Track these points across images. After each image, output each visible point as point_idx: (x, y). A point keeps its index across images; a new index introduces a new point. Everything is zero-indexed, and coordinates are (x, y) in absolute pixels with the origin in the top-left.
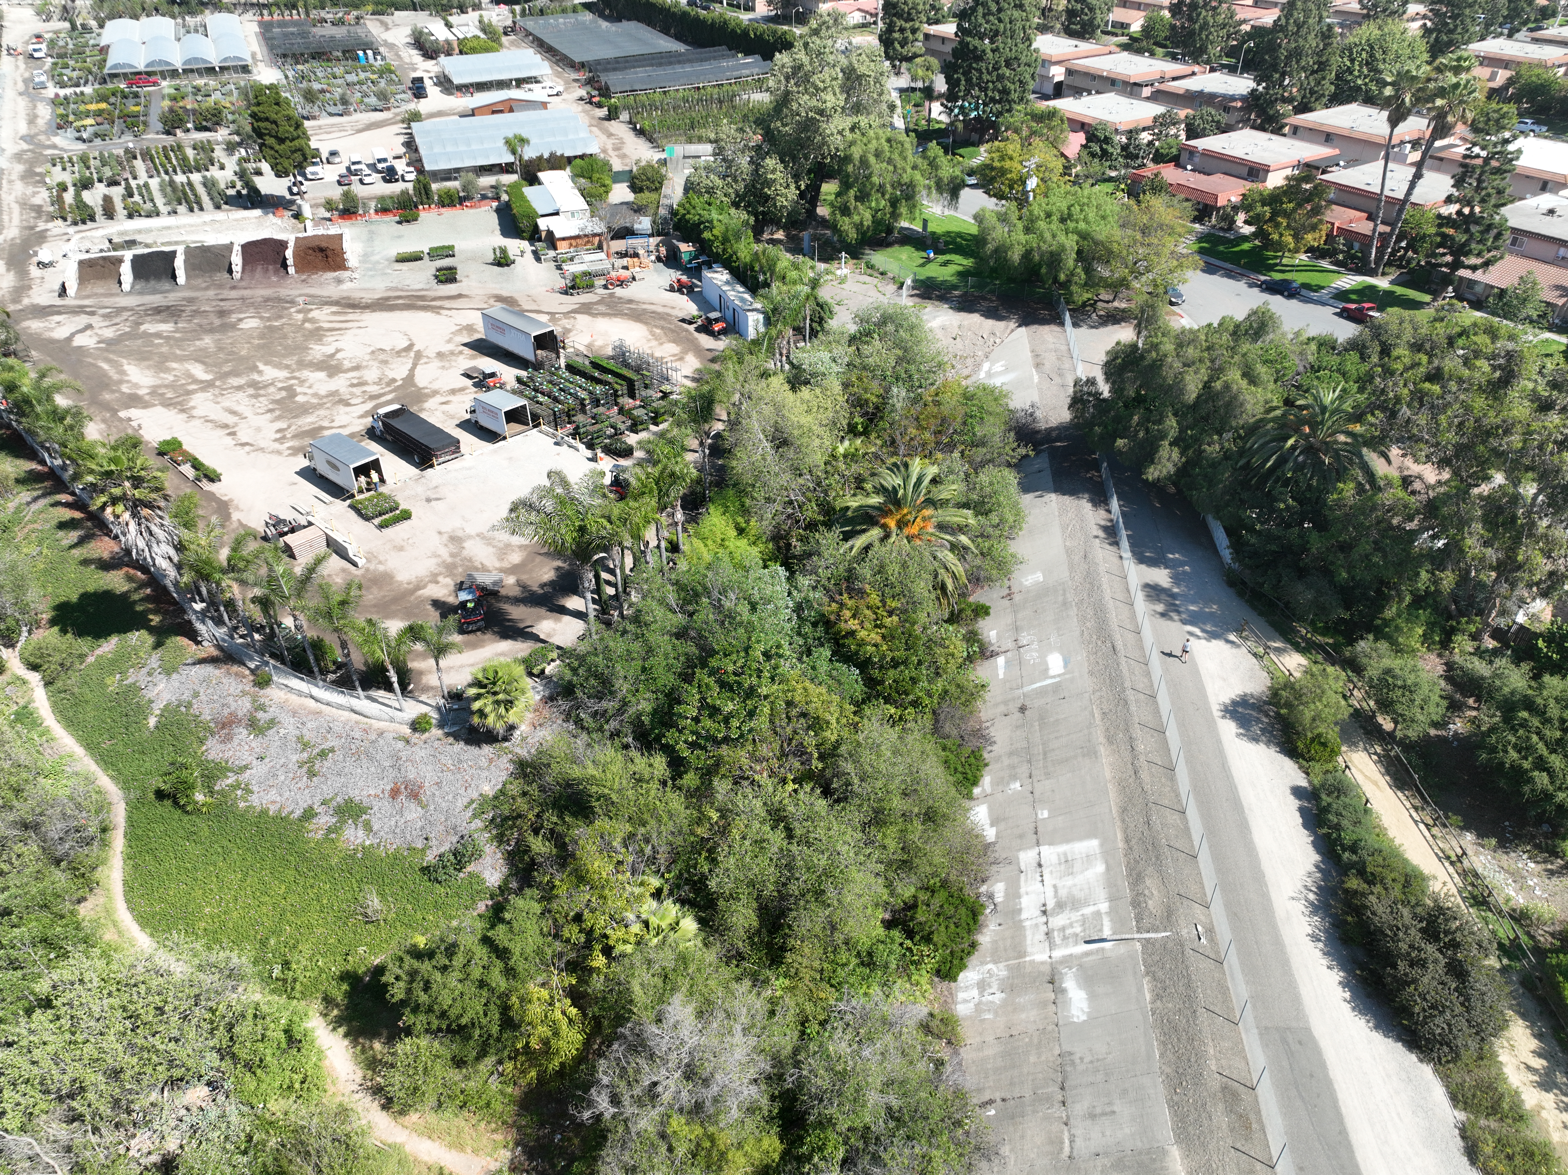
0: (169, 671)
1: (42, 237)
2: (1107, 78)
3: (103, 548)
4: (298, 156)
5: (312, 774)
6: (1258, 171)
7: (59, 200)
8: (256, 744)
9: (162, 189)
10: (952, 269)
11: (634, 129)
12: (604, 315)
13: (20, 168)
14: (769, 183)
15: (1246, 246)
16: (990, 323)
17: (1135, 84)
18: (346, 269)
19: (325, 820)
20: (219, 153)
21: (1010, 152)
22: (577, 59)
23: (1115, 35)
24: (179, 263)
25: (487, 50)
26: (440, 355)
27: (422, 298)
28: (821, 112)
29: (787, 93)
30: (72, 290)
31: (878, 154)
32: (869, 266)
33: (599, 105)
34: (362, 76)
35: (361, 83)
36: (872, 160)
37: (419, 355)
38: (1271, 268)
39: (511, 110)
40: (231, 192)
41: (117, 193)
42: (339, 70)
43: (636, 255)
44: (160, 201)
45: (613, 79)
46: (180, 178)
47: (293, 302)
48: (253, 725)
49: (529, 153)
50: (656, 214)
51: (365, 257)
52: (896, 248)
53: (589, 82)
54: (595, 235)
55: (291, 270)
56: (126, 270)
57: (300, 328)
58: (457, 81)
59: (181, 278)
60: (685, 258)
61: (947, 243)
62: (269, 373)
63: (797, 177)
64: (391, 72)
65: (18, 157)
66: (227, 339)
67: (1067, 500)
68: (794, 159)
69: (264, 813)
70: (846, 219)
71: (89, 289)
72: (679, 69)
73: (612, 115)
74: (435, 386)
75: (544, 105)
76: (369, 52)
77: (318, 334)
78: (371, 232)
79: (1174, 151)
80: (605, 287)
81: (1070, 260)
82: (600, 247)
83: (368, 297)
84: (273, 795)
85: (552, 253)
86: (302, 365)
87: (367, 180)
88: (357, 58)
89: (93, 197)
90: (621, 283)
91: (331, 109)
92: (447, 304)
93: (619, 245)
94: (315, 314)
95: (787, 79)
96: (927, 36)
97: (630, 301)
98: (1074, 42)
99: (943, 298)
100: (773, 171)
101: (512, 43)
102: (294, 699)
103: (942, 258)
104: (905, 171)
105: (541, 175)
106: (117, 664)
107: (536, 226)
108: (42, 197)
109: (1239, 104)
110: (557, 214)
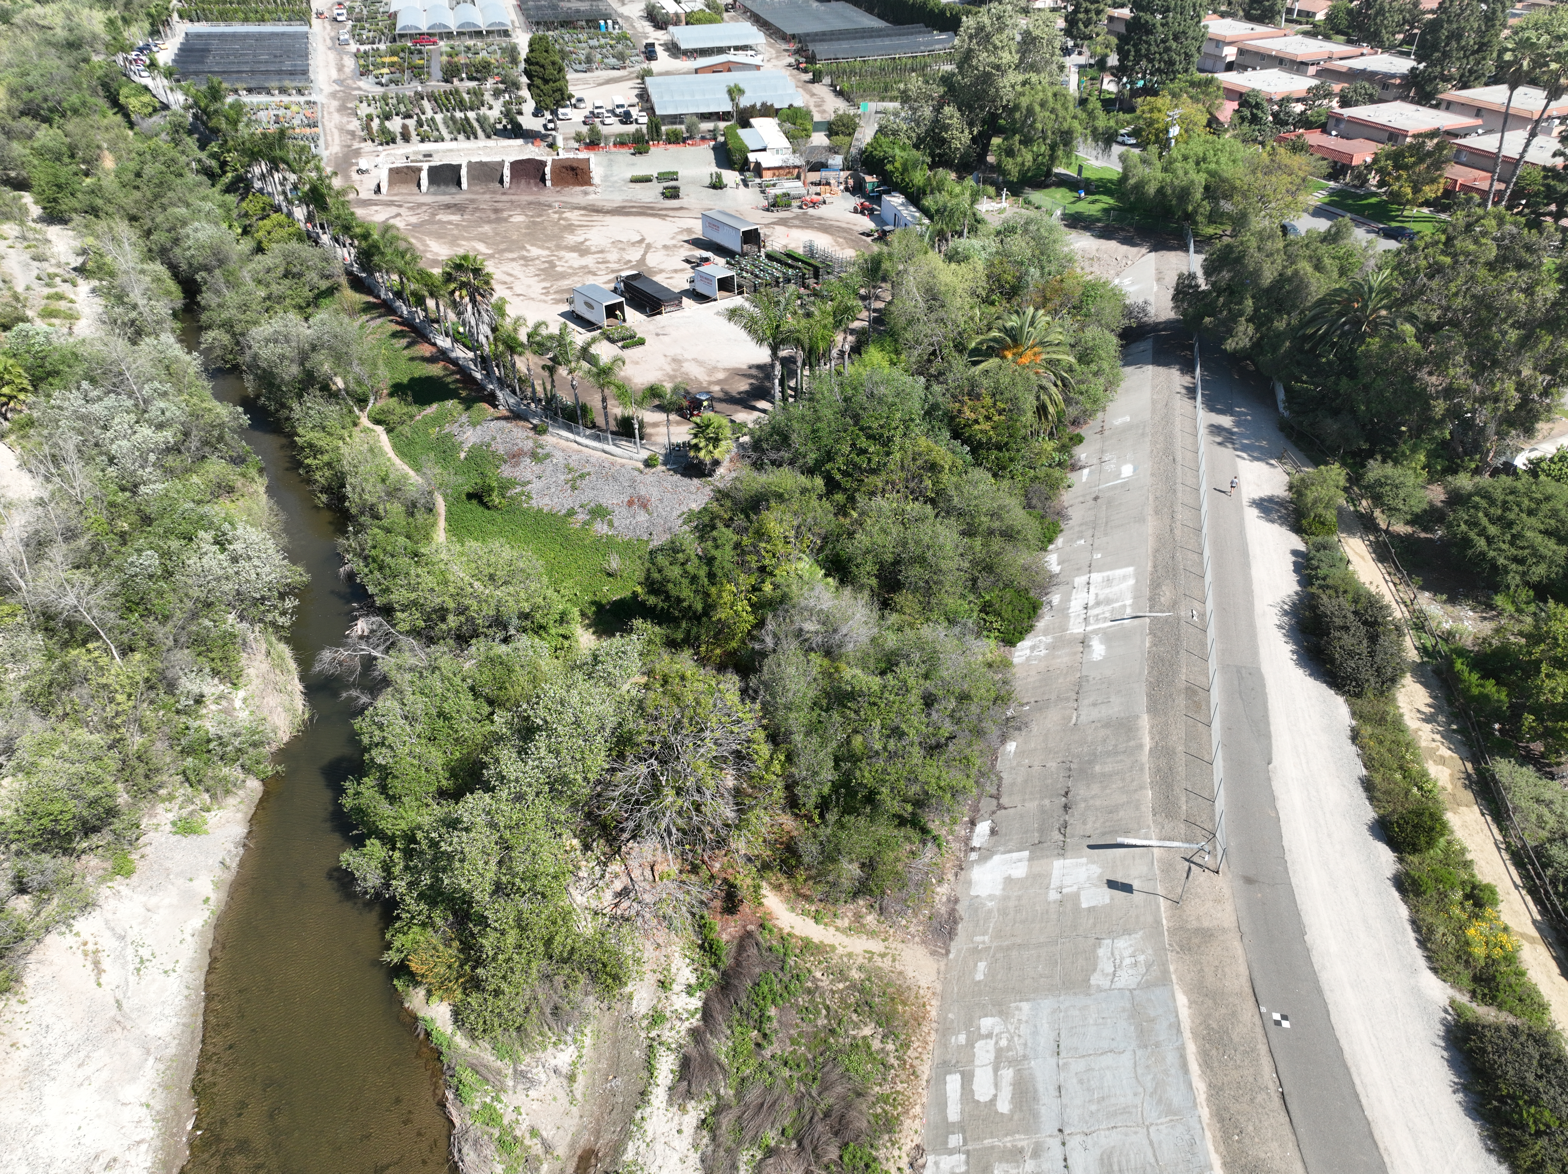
0: (474, 424)
1: (358, 153)
2: (1276, 57)
3: (426, 350)
4: (558, 95)
5: (574, 488)
6: (1397, 136)
7: (367, 127)
8: (537, 468)
9: (445, 122)
10: (1099, 206)
11: (835, 91)
12: (797, 227)
13: (335, 104)
14: (946, 128)
15: (1373, 200)
16: (1125, 248)
17: (1302, 63)
18: (591, 185)
19: (582, 517)
20: (488, 97)
21: (1159, 105)
22: (789, 31)
23: (1300, 23)
24: (464, 172)
25: (711, 21)
26: (665, 247)
27: (652, 208)
28: (998, 67)
29: (970, 50)
30: (384, 189)
31: (1043, 104)
32: (1028, 202)
33: (805, 71)
34: (603, 41)
35: (601, 47)
36: (1037, 108)
37: (649, 246)
38: (1393, 219)
39: (729, 70)
40: (499, 126)
41: (411, 123)
42: (583, 37)
43: (828, 184)
44: (444, 132)
45: (819, 49)
46: (459, 115)
47: (550, 206)
48: (534, 456)
49: (745, 102)
50: (848, 152)
51: (606, 178)
52: (1053, 189)
53: (797, 52)
54: (795, 167)
55: (548, 183)
56: (424, 175)
57: (556, 223)
58: (683, 46)
59: (464, 185)
60: (869, 187)
61: (1097, 187)
62: (535, 251)
63: (971, 124)
64: (627, 39)
65: (333, 95)
66: (502, 228)
67: (1161, 370)
68: (971, 109)
69: (540, 510)
70: (1010, 160)
71: (396, 190)
72: (879, 42)
73: (817, 79)
74: (662, 267)
75: (758, 67)
76: (610, 22)
77: (570, 228)
78: (610, 160)
79: (1323, 119)
80: (800, 207)
81: (1198, 194)
82: (798, 177)
83: (609, 206)
84: (547, 500)
85: (758, 180)
86: (559, 247)
87: (607, 121)
88: (598, 27)
89: (395, 125)
90: (814, 204)
91: (577, 67)
92: (671, 213)
93: (814, 176)
94: (567, 215)
95: (971, 37)
96: (1111, 19)
97: (820, 218)
98: (1251, 26)
99: (1086, 228)
100: (951, 117)
101: (732, 19)
102: (563, 443)
103: (1091, 198)
104: (1065, 118)
105: (752, 121)
106: (437, 420)
107: (747, 159)
108: (355, 125)
109: (1398, 81)
110: (764, 150)
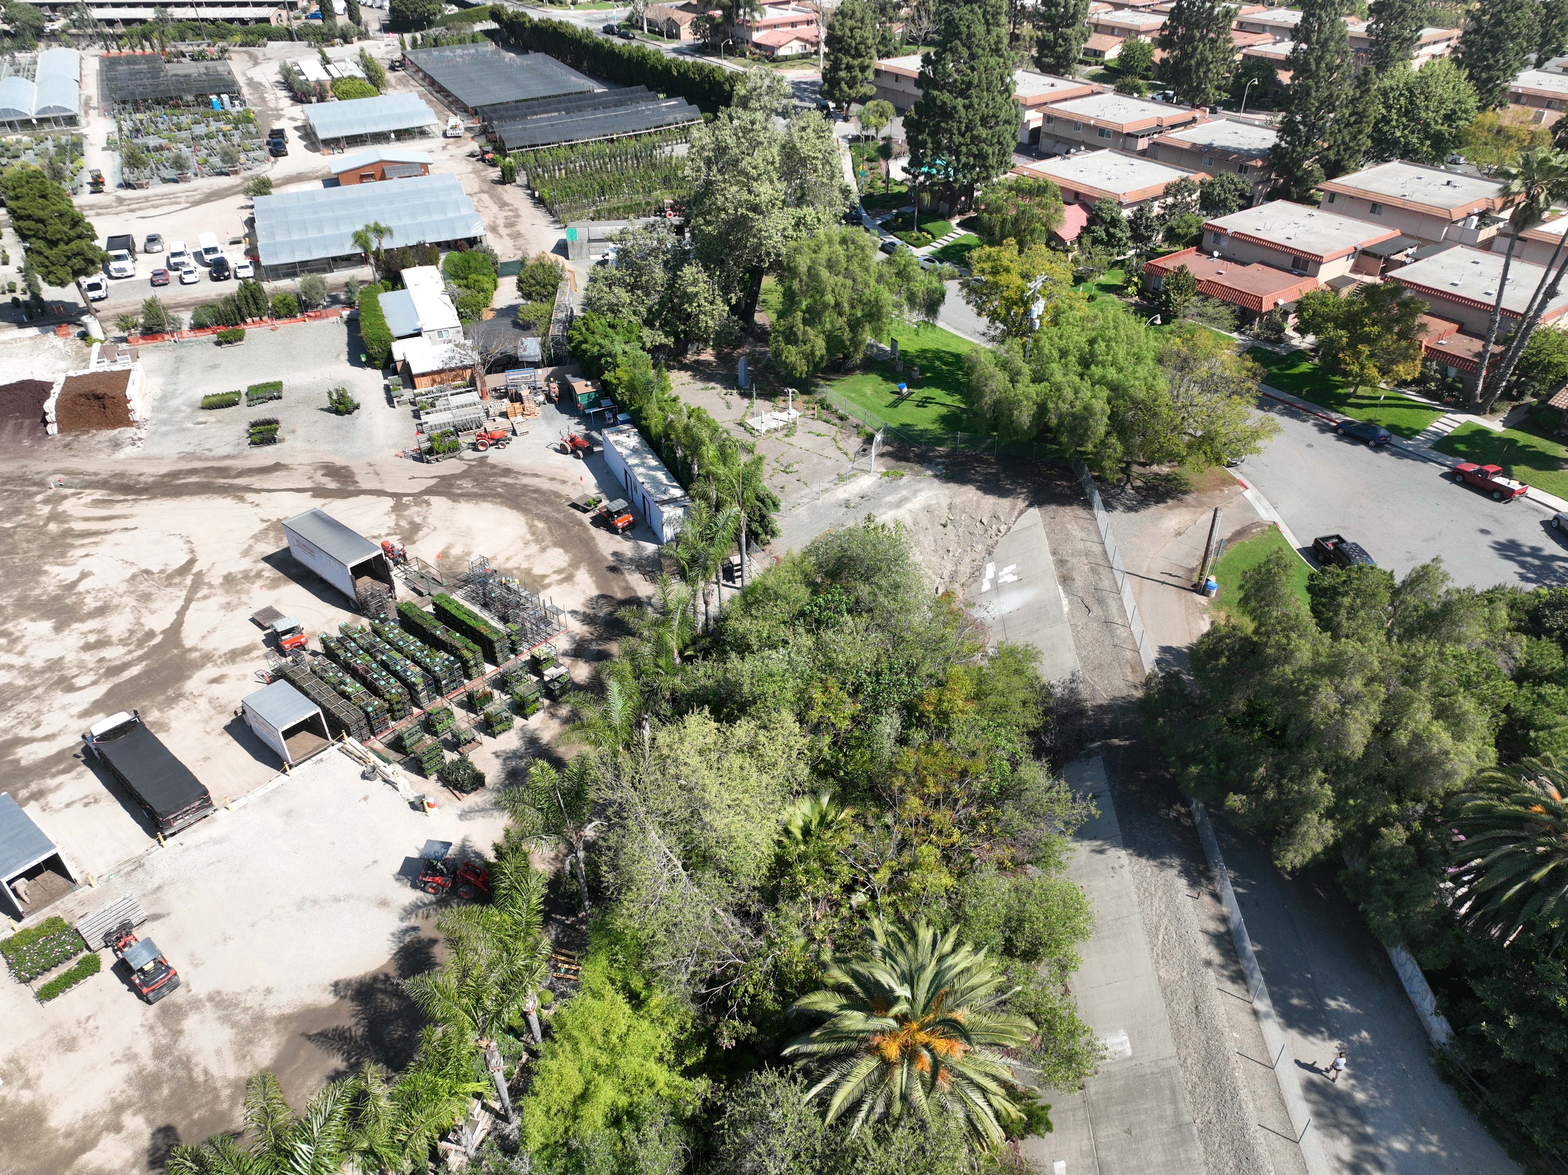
2: (1094, 127)
10: (934, 411)
11: (532, 196)
12: (469, 496)
14: (690, 298)
16: (990, 501)
17: (1128, 135)
18: (129, 423)
22: (470, 104)
23: (1088, 64)
25: (364, 94)
26: (229, 580)
27: (224, 472)
28: (755, 208)
29: (709, 183)
31: (831, 265)
32: (825, 406)
33: (493, 164)
36: (824, 273)
37: (199, 581)
39: (382, 177)
42: (186, 119)
43: (518, 396)
45: (510, 130)
47: (41, 485)
50: (545, 334)
52: (857, 378)
53: (484, 131)
54: (465, 368)
55: (52, 429)
57: (41, 531)
58: (324, 133)
60: (582, 401)
61: (923, 369)
63: (726, 290)
68: (722, 263)
72: (589, 115)
73: (507, 178)
74: (208, 646)
75: (425, 168)
76: (225, 97)
77: (62, 544)
78: (179, 359)
79: (1194, 231)
80: (474, 447)
81: (1101, 426)
82: (472, 384)
83: (151, 471)
85: (408, 394)
87: (189, 278)
88: (209, 104)
90: (498, 441)
91: (166, 174)
92: (256, 482)
93: (496, 380)
94: (67, 506)
95: (708, 162)
96: (878, 72)
97: (507, 472)
98: (1049, 80)
99: (924, 460)
100: (695, 283)
101: (400, 81)
103: (919, 394)
104: (867, 285)
105: (405, 273)
107: (390, 353)
109: (1259, 163)
110: (418, 334)
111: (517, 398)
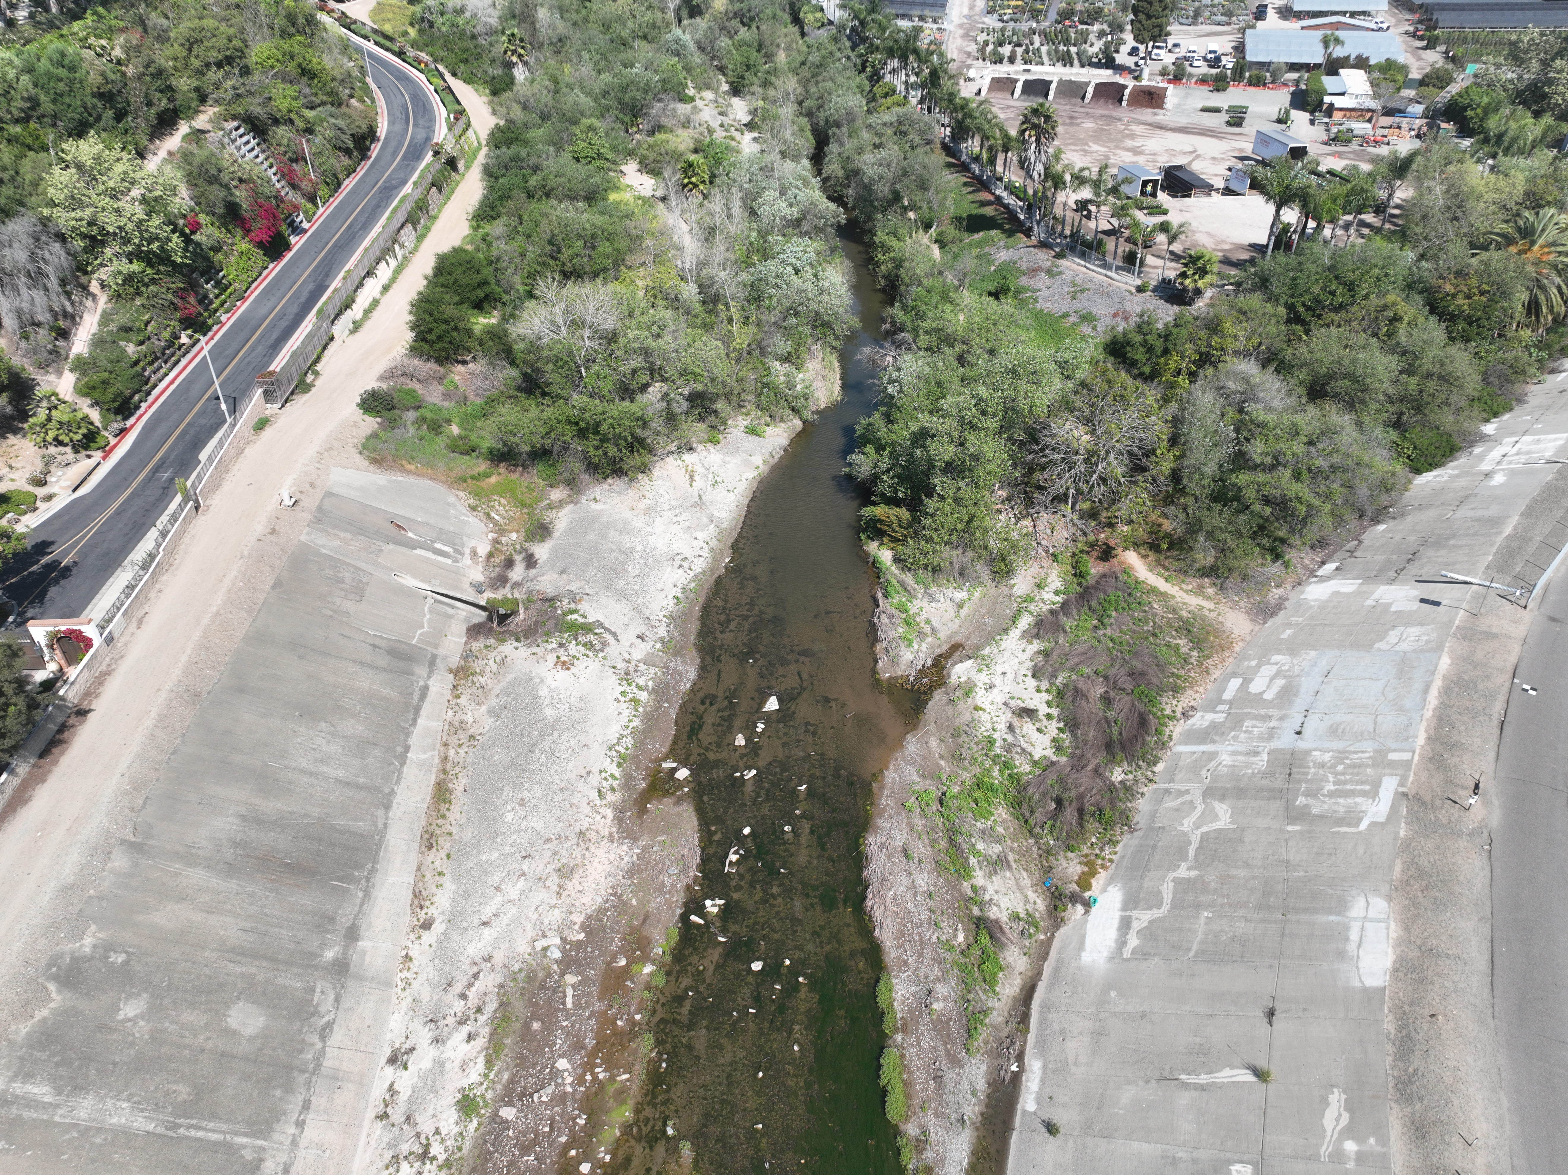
0: (1007, 248)
1: (969, 67)
3: (986, 196)
5: (1073, 298)
7: (982, 50)
8: (1048, 282)
9: (1049, 53)
11: (1447, 56)
12: (1349, 157)
13: (961, 32)
18: (1162, 108)
19: (1073, 319)
20: (1092, 37)
24: (1053, 86)
26: (1213, 158)
27: (1213, 131)
30: (983, 93)
33: (1421, 38)
37: (1199, 156)
39: (1335, 28)
40: (1095, 60)
41: (1020, 51)
44: (1045, 59)
46: (1062, 47)
47: (1120, 120)
48: (1049, 272)
49: (1338, 52)
50: (1433, 102)
51: (1178, 106)
53: (1419, 21)
54: (1369, 110)
55: (1124, 103)
56: (1019, 85)
57: (1121, 132)
58: (1296, 8)
59: (1051, 97)
62: (1095, 147)
65: (961, 26)
66: (1072, 130)
69: (1042, 311)
71: (993, 95)
72: (1522, 15)
73: (1431, 45)
74: (1204, 170)
77: (1132, 136)
78: (1188, 92)
80: (1361, 145)
82: (1369, 121)
83: (1174, 125)
84: (1049, 304)
85: (1326, 120)
86: (1117, 147)
87: (1196, 63)
89: (1006, 50)
91: (1184, 21)
92: (1229, 136)
93: (1387, 120)
94: (1133, 127)
102: (1075, 266)
105: (1341, 70)
106: (980, 244)
107: (1322, 101)
108: (973, 48)
110: (1343, 94)
111: (1399, 128)
